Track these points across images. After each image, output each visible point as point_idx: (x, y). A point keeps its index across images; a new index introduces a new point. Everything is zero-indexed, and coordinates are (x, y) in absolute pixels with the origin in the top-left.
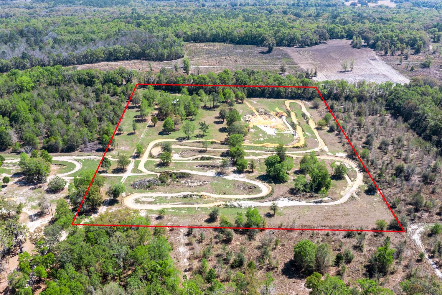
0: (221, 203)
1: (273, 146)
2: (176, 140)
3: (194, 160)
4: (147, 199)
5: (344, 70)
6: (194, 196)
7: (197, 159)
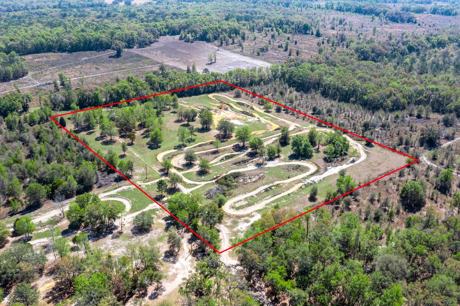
0: (300, 184)
1: (261, 133)
2: (175, 150)
3: (220, 161)
4: (239, 203)
5: (210, 62)
6: (273, 188)
7: (222, 159)
